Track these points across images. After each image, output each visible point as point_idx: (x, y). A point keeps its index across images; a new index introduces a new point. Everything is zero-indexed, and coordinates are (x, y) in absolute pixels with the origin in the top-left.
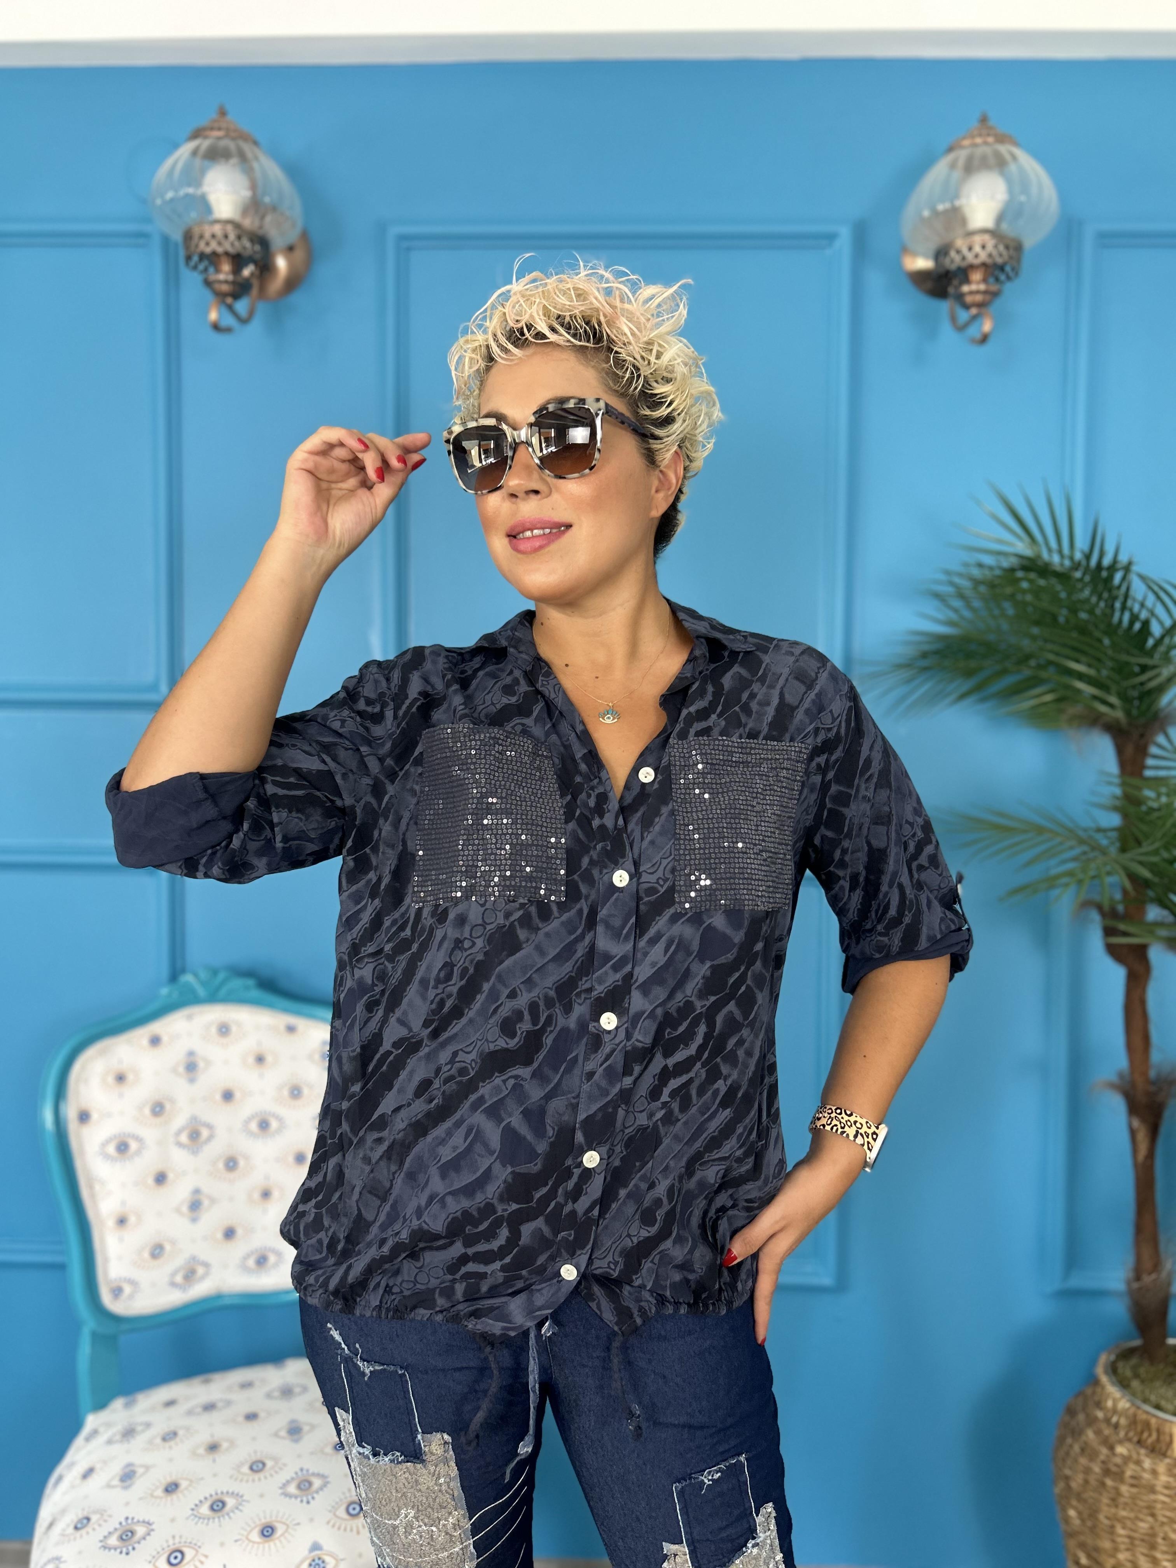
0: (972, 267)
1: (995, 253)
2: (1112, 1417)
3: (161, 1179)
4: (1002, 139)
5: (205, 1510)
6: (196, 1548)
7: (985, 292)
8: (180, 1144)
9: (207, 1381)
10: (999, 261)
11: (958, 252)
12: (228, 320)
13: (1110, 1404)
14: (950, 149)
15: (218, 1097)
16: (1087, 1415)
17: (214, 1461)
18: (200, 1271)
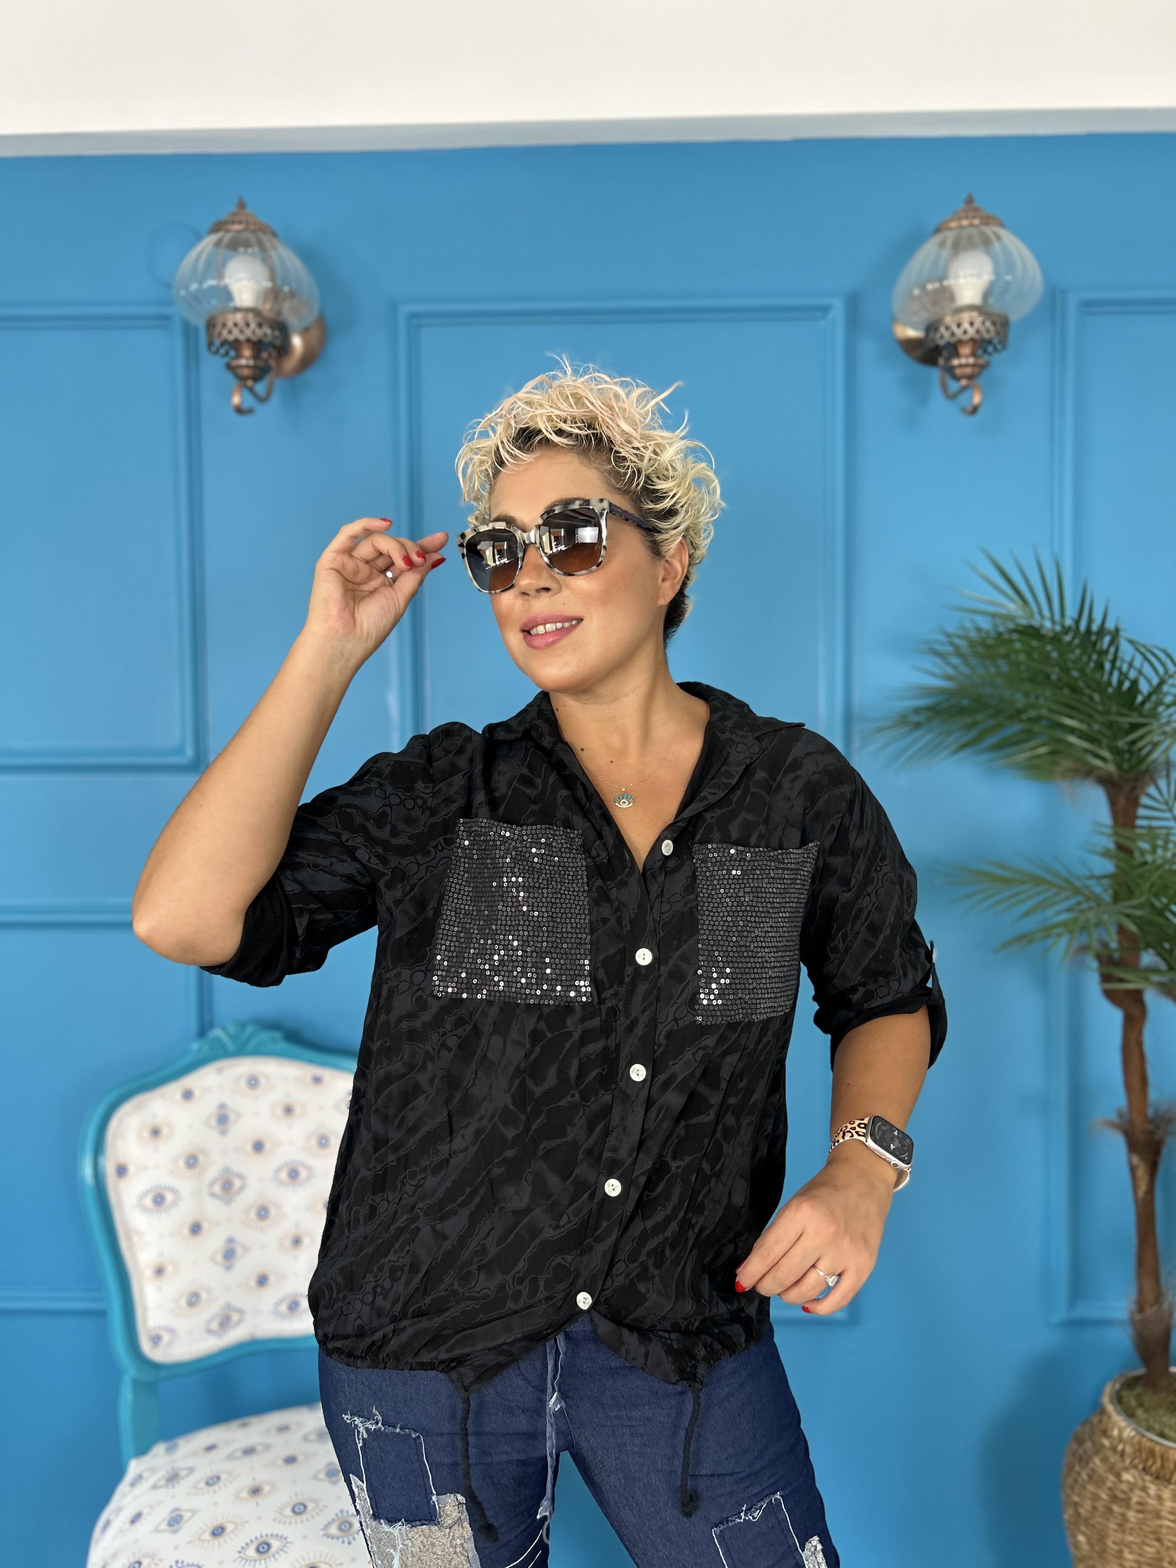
0: (961, 342)
1: (982, 329)
2: (1118, 1445)
3: (196, 1229)
4: (987, 220)
5: (251, 1552)
7: (974, 366)
8: (213, 1195)
9: (244, 1425)
10: (987, 336)
11: (947, 328)
13: (1116, 1432)
14: (938, 230)
15: (249, 1148)
16: (1094, 1443)
17: (257, 1504)
18: (235, 1317)
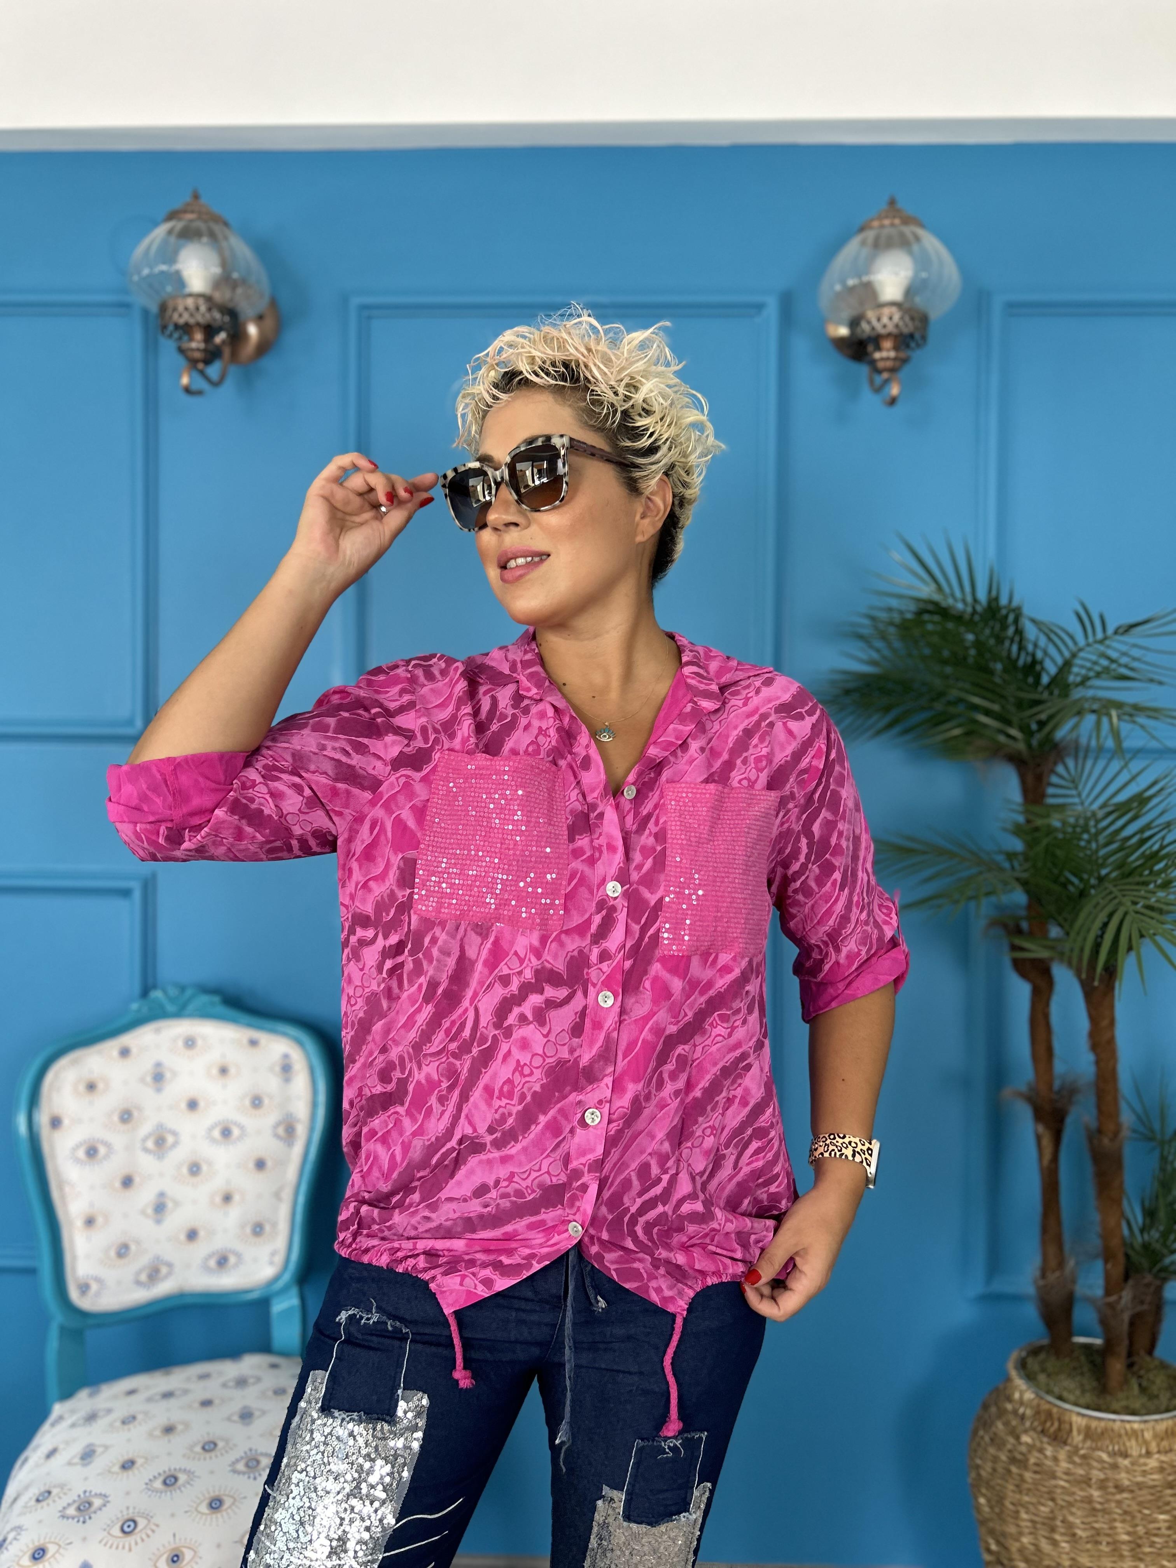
0: (882, 336)
1: (901, 324)
2: (1019, 1408)
5: (158, 1484)
6: (148, 1517)
7: (895, 359)
9: (168, 1374)
11: (869, 322)
12: (201, 384)
14: (862, 229)
15: (183, 1105)
16: (998, 1408)
17: (169, 1441)
18: (164, 1270)
